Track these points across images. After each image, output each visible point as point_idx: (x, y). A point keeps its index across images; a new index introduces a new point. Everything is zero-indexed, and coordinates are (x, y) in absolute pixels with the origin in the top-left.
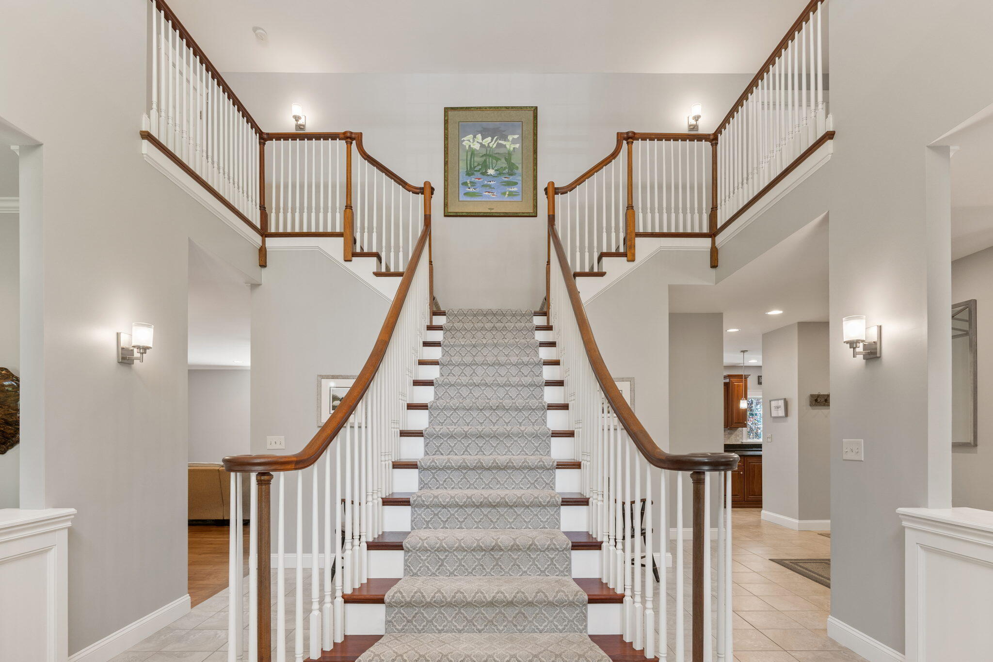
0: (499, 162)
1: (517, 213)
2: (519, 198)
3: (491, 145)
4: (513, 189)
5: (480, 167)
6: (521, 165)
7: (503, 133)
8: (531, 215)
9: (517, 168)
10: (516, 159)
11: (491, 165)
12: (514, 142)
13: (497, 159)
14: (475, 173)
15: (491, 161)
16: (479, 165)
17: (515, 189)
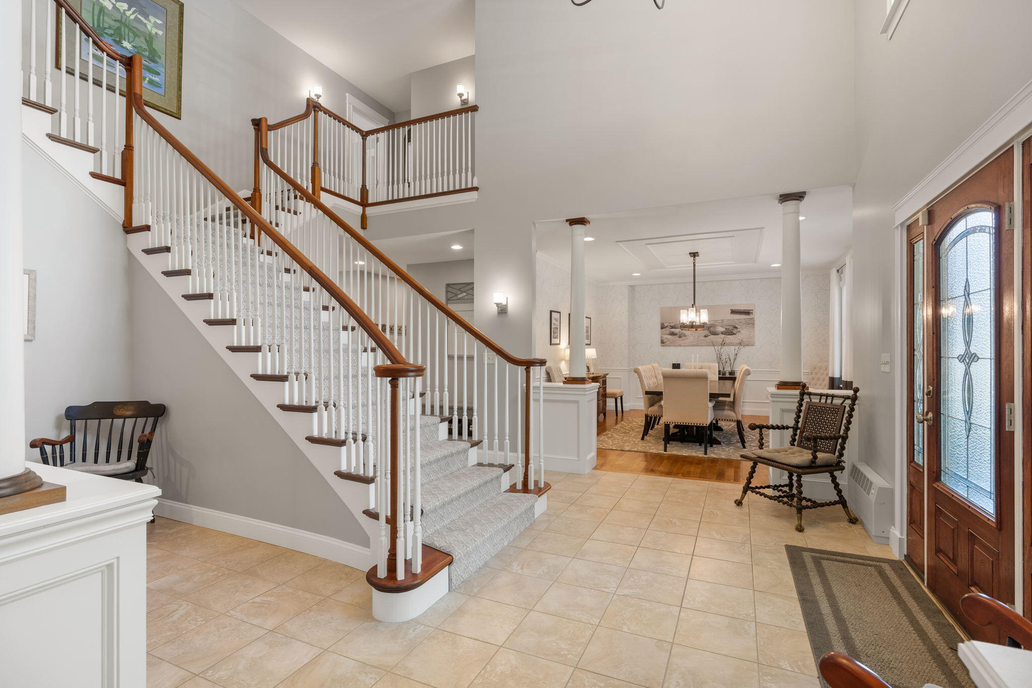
0: (137, 39)
1: (159, 107)
2: (161, 91)
3: (128, 13)
4: (154, 78)
5: (112, 32)
6: (164, 56)
7: (144, 9)
8: (175, 115)
9: (160, 57)
10: (159, 46)
11: (127, 37)
12: (156, 25)
13: (136, 35)
14: (105, 35)
15: (127, 32)
16: (110, 28)
17: (156, 79)
